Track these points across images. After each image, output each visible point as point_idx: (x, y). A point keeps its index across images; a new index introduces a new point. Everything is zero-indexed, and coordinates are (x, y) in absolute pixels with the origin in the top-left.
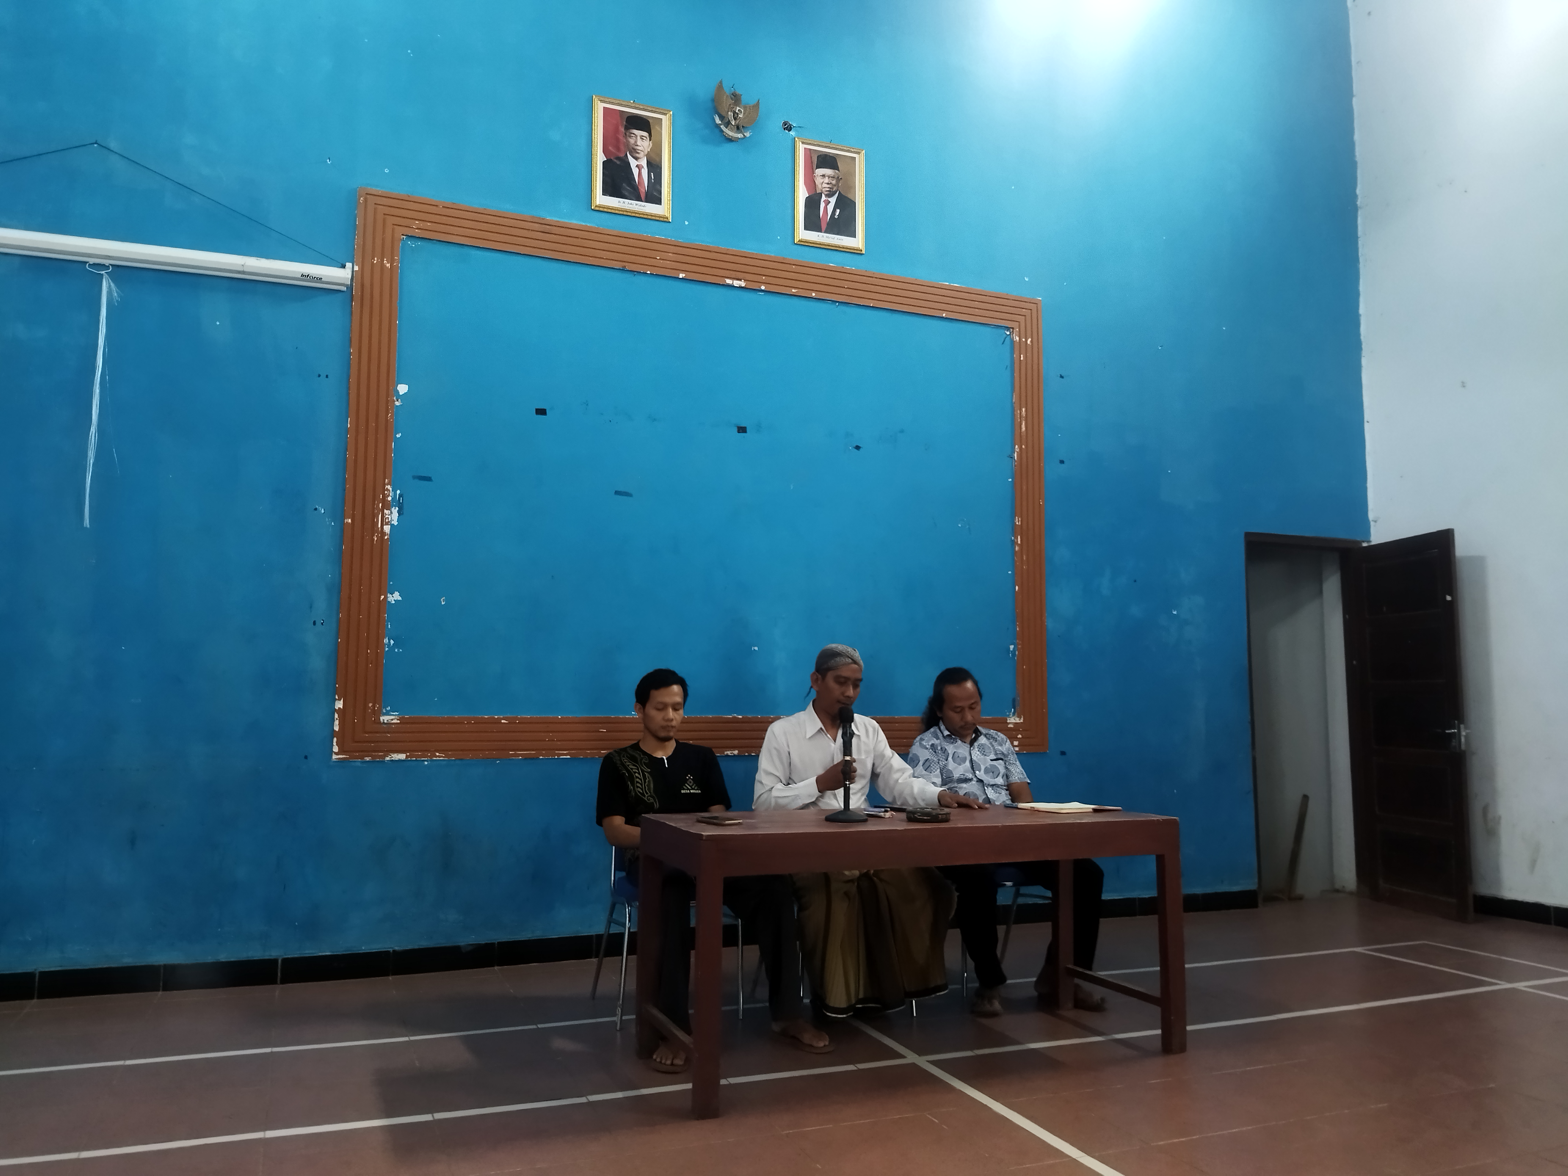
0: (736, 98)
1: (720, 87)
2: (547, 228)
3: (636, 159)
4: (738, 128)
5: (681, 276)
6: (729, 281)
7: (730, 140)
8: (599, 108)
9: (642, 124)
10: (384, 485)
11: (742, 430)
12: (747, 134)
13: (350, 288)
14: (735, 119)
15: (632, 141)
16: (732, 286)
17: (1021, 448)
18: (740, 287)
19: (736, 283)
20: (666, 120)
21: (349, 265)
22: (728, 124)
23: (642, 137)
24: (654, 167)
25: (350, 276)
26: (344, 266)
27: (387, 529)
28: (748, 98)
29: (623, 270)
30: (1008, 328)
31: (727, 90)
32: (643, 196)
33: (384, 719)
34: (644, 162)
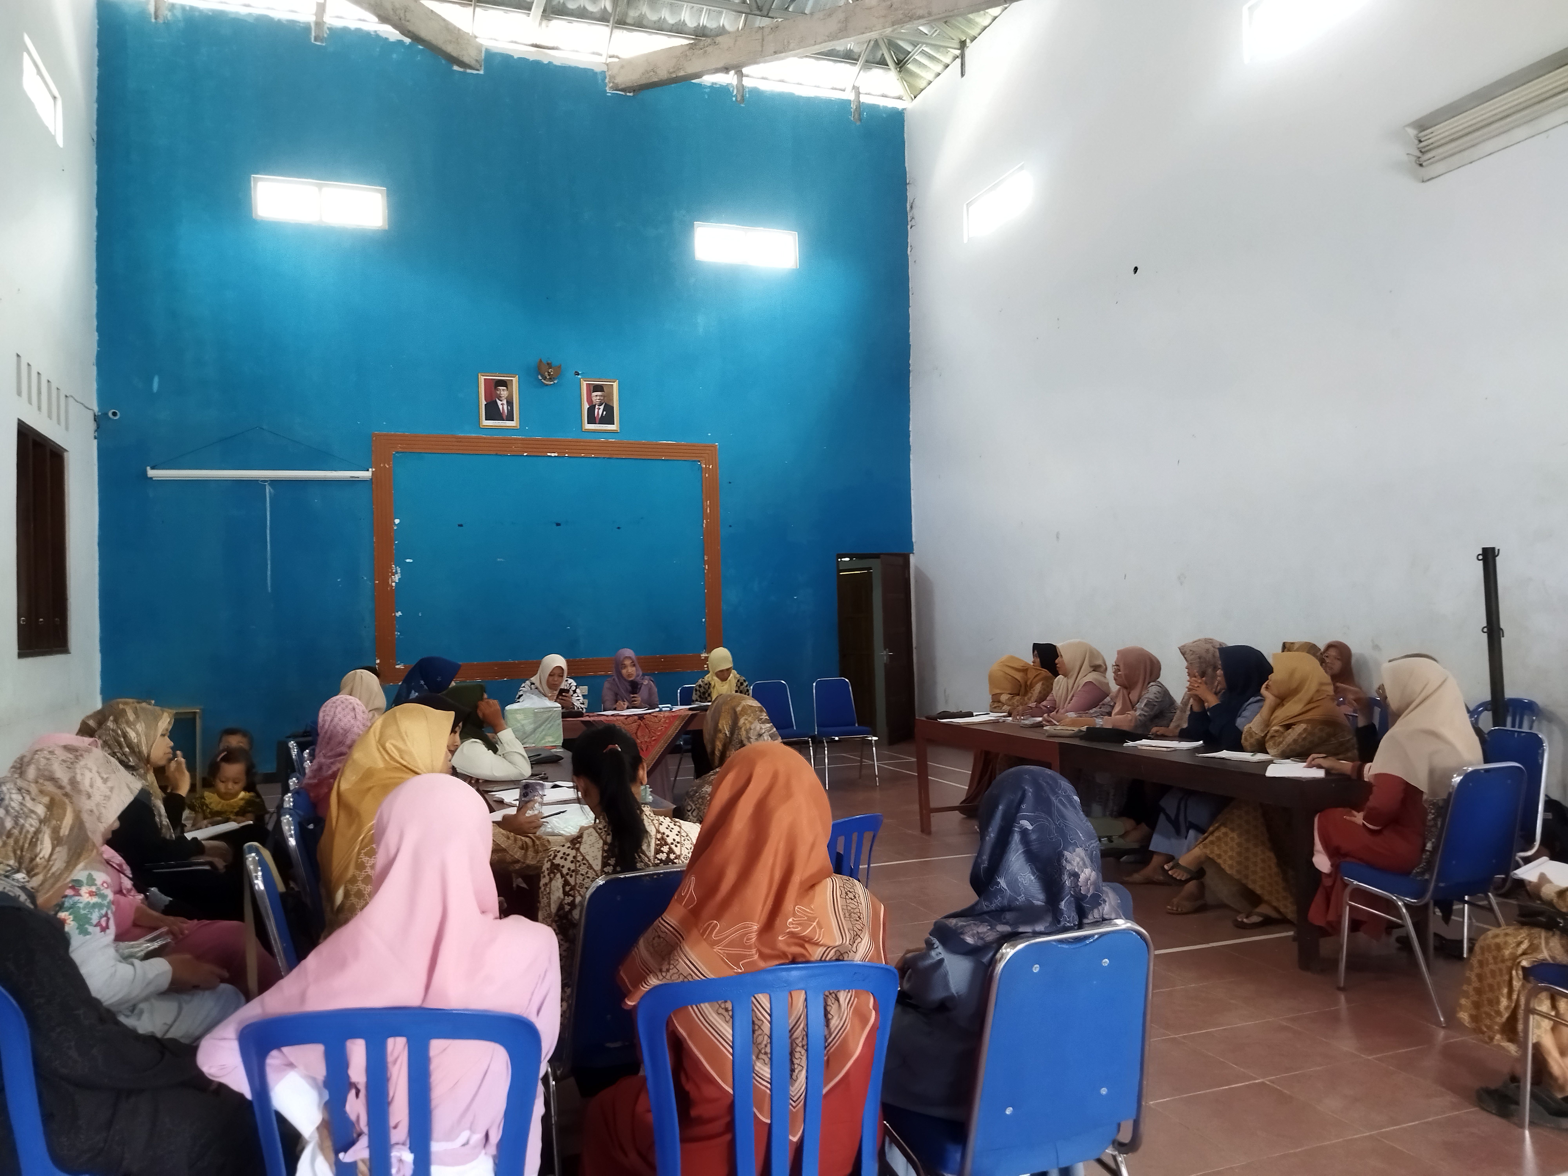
0: (549, 365)
1: (541, 361)
2: (459, 440)
3: (501, 401)
4: (551, 379)
5: (525, 454)
6: (549, 454)
7: (547, 385)
8: (482, 379)
9: (504, 383)
10: (391, 565)
11: (558, 525)
12: (556, 382)
13: (372, 479)
14: (549, 375)
15: (498, 392)
16: (551, 456)
17: (707, 521)
18: (555, 456)
19: (553, 455)
20: (515, 380)
21: (370, 469)
22: (545, 378)
23: (503, 390)
24: (510, 403)
25: (371, 475)
26: (368, 470)
27: (394, 584)
28: (555, 363)
29: (496, 454)
30: (699, 461)
31: (544, 361)
32: (505, 418)
33: (397, 667)
34: (505, 402)
